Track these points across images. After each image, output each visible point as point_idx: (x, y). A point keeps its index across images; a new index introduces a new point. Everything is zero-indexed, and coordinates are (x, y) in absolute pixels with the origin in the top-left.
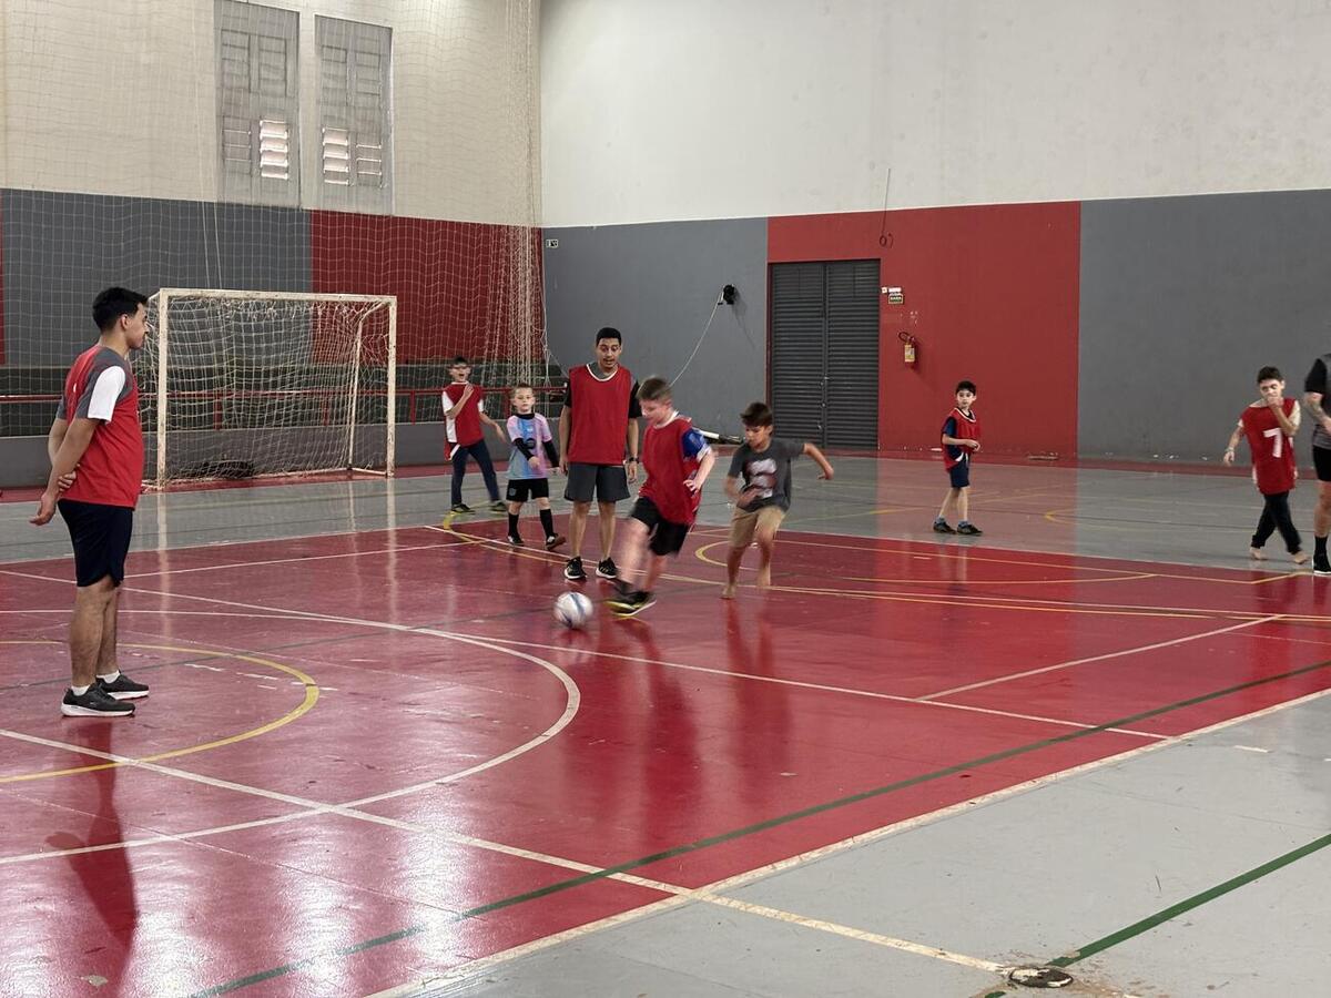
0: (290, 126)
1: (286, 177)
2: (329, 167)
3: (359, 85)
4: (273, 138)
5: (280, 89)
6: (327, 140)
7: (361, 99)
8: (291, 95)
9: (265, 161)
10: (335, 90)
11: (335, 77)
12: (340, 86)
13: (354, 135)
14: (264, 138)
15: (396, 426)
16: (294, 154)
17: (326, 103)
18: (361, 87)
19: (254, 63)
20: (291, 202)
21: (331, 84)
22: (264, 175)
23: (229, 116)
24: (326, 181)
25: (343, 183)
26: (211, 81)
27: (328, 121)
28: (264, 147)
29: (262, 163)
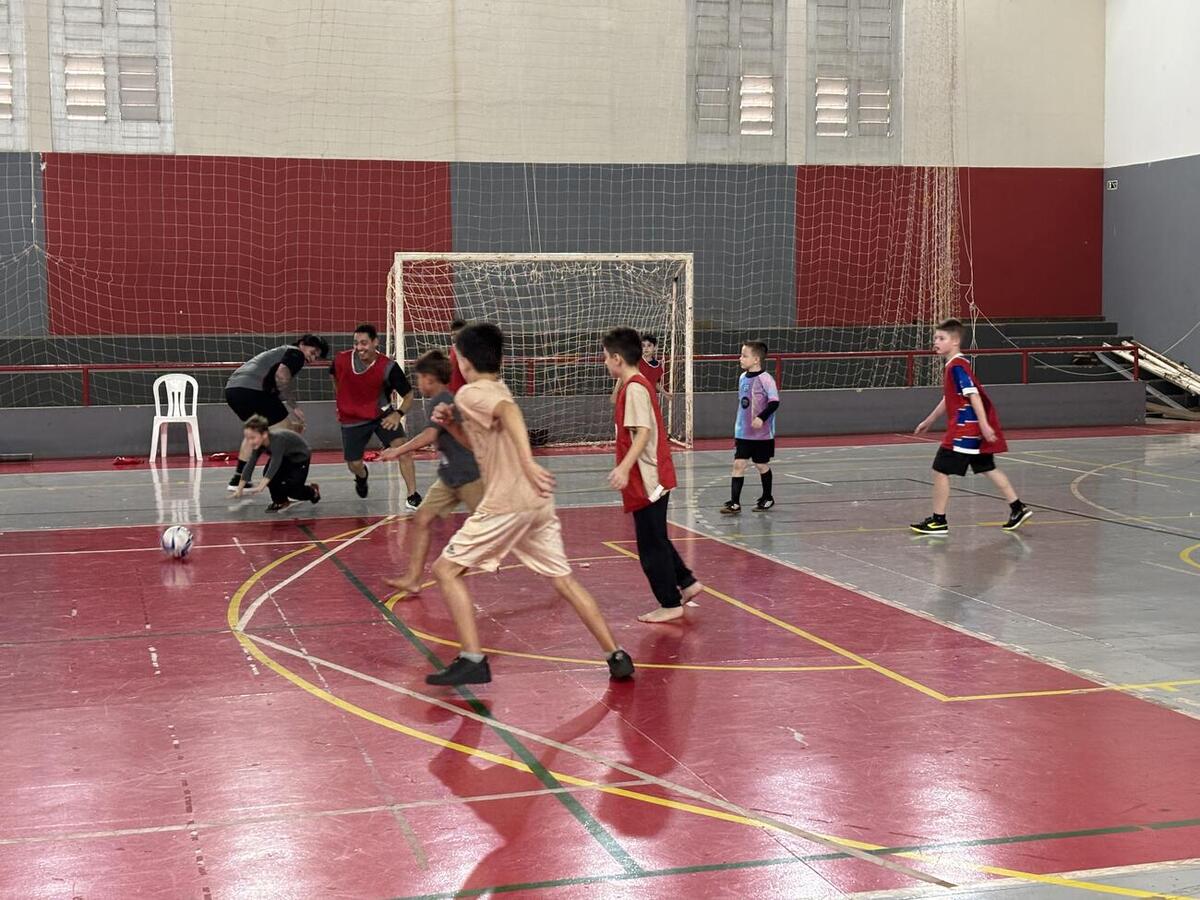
0: (776, 80)
1: (770, 132)
2: (821, 119)
3: (863, 29)
4: (755, 94)
5: (766, 42)
6: (821, 91)
7: (866, 45)
8: (777, 46)
9: (745, 118)
10: (834, 37)
11: (833, 24)
12: (840, 32)
13: (855, 84)
14: (744, 94)
15: (694, 395)
16: (778, 108)
17: (823, 52)
18: (867, 31)
19: (735, 18)
20: (776, 159)
21: (829, 31)
22: (743, 132)
23: (702, 75)
24: (818, 134)
25: (842, 134)
26: (680, 41)
27: (822, 71)
28: (745, 103)
29: (742, 120)
